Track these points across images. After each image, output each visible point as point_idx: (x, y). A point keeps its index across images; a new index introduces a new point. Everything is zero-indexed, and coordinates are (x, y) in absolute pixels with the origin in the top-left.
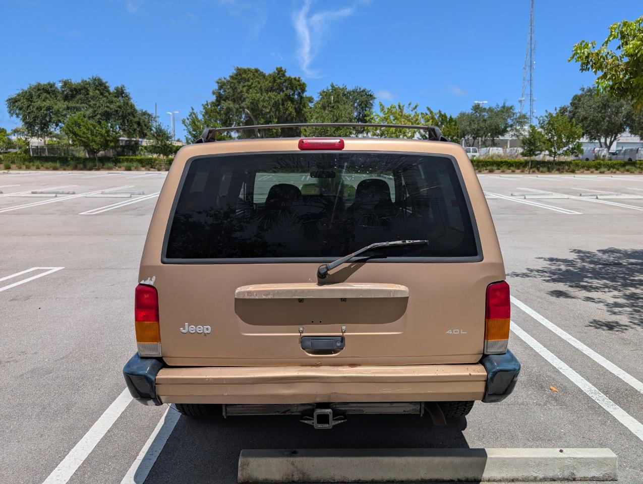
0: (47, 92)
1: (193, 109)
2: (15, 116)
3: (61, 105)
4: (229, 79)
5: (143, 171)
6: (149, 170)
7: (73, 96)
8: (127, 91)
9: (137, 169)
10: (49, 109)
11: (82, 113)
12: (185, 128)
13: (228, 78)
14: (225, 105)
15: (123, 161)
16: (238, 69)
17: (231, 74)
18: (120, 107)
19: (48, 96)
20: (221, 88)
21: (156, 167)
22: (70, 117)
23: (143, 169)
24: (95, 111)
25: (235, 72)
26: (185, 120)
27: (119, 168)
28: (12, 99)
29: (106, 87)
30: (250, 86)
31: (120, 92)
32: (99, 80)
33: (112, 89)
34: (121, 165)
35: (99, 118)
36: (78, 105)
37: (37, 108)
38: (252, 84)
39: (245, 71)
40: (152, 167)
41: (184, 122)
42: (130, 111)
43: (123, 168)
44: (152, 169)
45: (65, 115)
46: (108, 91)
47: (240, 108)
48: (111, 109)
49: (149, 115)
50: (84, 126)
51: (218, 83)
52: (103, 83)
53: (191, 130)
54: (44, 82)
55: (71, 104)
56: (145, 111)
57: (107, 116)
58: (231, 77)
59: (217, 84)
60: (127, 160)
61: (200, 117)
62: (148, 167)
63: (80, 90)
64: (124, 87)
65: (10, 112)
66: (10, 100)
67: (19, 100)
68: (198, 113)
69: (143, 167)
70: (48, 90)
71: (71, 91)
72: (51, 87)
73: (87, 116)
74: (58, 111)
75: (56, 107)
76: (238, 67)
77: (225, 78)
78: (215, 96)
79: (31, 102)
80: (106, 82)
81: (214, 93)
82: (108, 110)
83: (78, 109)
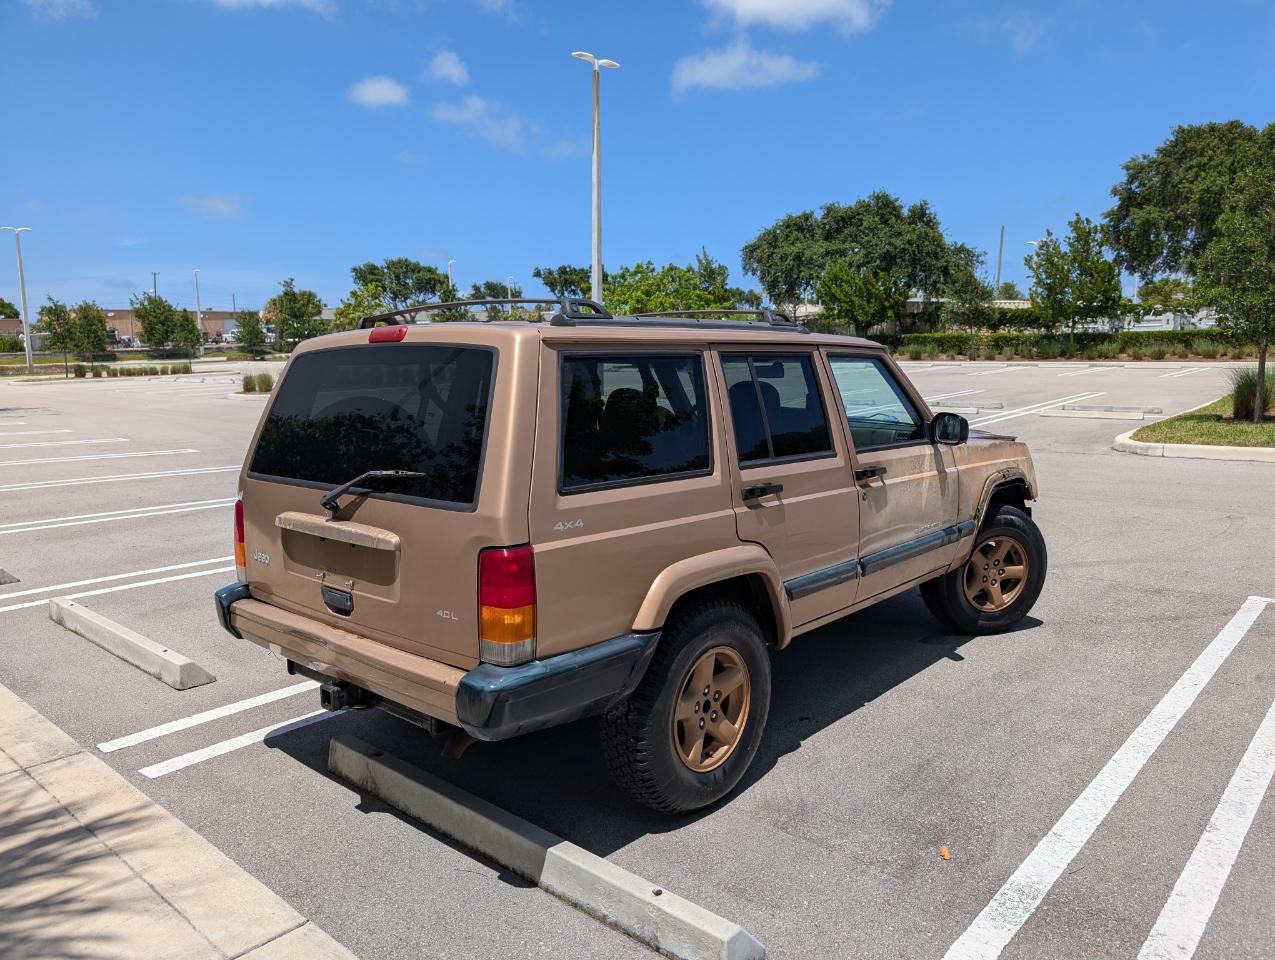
0: (800, 229)
1: (1050, 234)
2: (750, 274)
3: (819, 247)
4: (1155, 156)
5: (942, 360)
6: (953, 359)
7: (839, 231)
8: (931, 210)
9: (932, 357)
10: (798, 258)
11: (848, 259)
12: (1031, 273)
13: (1153, 155)
14: (1138, 215)
15: (909, 342)
16: (1182, 130)
17: (1162, 145)
18: (910, 243)
19: (800, 235)
20: (1132, 179)
21: (968, 353)
22: (831, 267)
23: (944, 356)
24: (869, 253)
25: (1173, 138)
26: (1031, 258)
27: (900, 355)
28: (750, 246)
29: (894, 208)
30: (1205, 165)
31: (920, 215)
32: (885, 196)
33: (905, 212)
34: (906, 348)
35: (878, 267)
36: (842, 246)
37: (781, 258)
38: (1211, 159)
39: (1198, 133)
40: (960, 353)
41: (1028, 261)
42: (931, 248)
43: (907, 355)
44: (961, 357)
45: (822, 267)
46: (898, 216)
47: (1177, 218)
48: (896, 248)
49: (968, 252)
50: (847, 282)
51: (1127, 168)
52: (891, 202)
53: (1044, 277)
54: (797, 212)
55: (835, 245)
56: (962, 246)
57: (889, 260)
58: (1160, 151)
59: (1125, 171)
60: (916, 340)
61: (1065, 248)
62: (952, 352)
63: (850, 219)
64: (926, 204)
65: (744, 268)
66: (746, 247)
67: (759, 247)
68: (1061, 240)
69: (943, 352)
70: (799, 226)
71: (837, 222)
72: (807, 219)
73: (855, 264)
74: (812, 259)
75: (808, 253)
76: (1180, 127)
77: (1145, 157)
78: (1117, 198)
79: (775, 247)
80: (897, 200)
81: (1115, 192)
82: (891, 249)
83: (843, 253)
